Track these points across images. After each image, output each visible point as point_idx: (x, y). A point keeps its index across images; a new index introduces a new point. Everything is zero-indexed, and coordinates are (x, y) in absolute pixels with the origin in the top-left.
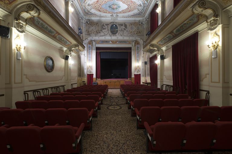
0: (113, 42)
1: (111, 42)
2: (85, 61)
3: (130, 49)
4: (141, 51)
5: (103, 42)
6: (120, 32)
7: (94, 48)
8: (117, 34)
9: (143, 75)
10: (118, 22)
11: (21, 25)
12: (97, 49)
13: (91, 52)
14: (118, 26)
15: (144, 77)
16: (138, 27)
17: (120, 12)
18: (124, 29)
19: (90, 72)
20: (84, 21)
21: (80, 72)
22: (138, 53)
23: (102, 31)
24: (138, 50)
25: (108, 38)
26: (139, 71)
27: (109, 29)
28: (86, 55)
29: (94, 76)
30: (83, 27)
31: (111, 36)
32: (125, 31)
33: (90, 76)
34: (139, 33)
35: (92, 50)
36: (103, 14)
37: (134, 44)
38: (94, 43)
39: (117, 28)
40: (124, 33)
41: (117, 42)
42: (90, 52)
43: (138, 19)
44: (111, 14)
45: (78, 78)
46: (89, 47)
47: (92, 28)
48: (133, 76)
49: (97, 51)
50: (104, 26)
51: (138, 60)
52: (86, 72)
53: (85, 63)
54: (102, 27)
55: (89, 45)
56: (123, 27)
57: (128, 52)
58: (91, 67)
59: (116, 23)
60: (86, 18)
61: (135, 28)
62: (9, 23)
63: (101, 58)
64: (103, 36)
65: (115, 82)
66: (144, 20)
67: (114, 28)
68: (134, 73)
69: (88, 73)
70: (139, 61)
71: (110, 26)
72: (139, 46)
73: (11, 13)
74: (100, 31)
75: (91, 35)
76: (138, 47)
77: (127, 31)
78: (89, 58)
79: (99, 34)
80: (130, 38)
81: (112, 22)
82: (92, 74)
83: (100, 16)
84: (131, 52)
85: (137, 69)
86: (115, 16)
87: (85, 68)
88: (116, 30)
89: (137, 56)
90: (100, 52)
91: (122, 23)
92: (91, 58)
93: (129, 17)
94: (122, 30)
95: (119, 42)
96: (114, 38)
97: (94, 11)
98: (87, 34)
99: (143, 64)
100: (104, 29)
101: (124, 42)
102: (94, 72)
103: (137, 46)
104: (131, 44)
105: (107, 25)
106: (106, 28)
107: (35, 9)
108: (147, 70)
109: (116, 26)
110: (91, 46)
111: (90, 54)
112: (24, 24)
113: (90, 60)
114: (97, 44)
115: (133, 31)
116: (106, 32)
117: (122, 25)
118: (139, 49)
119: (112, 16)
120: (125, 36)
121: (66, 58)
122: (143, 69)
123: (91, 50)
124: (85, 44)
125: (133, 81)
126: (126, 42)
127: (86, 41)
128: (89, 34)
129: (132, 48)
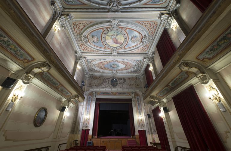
0: (113, 93)
1: (112, 93)
2: (82, 113)
3: (130, 100)
4: (142, 102)
5: (103, 93)
6: (119, 84)
7: (94, 98)
8: (117, 86)
9: (149, 132)
10: (118, 77)
11: (29, 77)
12: (97, 100)
13: (91, 103)
14: (117, 79)
15: (150, 135)
16: (135, 81)
17: (119, 70)
18: (124, 82)
19: (86, 127)
20: (88, 76)
21: (75, 126)
22: (139, 105)
23: (103, 83)
24: (138, 101)
25: (108, 90)
26: (143, 126)
27: (110, 83)
28: (84, 106)
29: (90, 133)
30: (86, 81)
31: (111, 88)
32: (124, 84)
33: (85, 132)
34: (137, 86)
35: (92, 101)
36: (104, 71)
37: (133, 95)
38: (94, 94)
39: (117, 81)
40: (123, 86)
41: (117, 93)
42: (89, 103)
43: (135, 75)
44: (112, 71)
45: (70, 135)
46: (90, 98)
47: (95, 81)
48: (137, 133)
49: (97, 102)
50: (105, 80)
51: (140, 112)
52: (81, 126)
53: (82, 116)
54: (104, 81)
55: (89, 96)
56: (122, 81)
57: (128, 103)
58: (88, 120)
59: (116, 77)
60: (90, 74)
61: (133, 82)
62: (18, 76)
63: (101, 109)
64: (104, 88)
65: (116, 141)
66: (141, 76)
67: (114, 82)
68: (137, 128)
69: (83, 129)
70: (141, 114)
71: (110, 80)
72: (139, 97)
73: (24, 69)
74: (102, 83)
75: (93, 87)
76: (138, 99)
77: (126, 84)
78: (87, 110)
79: (100, 86)
80: (130, 90)
81: (112, 77)
82: (88, 129)
83: (103, 73)
84: (132, 104)
85: (140, 123)
86: (115, 72)
87: (81, 121)
88: (116, 83)
89: (138, 107)
90: (99, 103)
91: (121, 78)
92: (89, 110)
93: (127, 73)
94: (121, 83)
95: (119, 93)
96: (114, 90)
97: (97, 69)
98: (89, 86)
99: (146, 117)
100: (105, 82)
101: (124, 93)
102: (91, 127)
103: (137, 97)
104: (130, 95)
105: (108, 79)
106: (107, 82)
107: (47, 66)
108: (152, 125)
109: (116, 79)
110: (91, 97)
111: (89, 105)
112: (32, 76)
113: (88, 112)
114: (97, 95)
115: (131, 84)
116: (107, 85)
117: (121, 79)
118: (140, 101)
119: (112, 72)
120: (125, 88)
121: (63, 109)
122: (147, 123)
123: (90, 101)
124: (86, 95)
125: (138, 140)
126: (126, 94)
127: (87, 92)
128: (91, 86)
129: (132, 99)
